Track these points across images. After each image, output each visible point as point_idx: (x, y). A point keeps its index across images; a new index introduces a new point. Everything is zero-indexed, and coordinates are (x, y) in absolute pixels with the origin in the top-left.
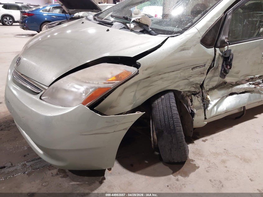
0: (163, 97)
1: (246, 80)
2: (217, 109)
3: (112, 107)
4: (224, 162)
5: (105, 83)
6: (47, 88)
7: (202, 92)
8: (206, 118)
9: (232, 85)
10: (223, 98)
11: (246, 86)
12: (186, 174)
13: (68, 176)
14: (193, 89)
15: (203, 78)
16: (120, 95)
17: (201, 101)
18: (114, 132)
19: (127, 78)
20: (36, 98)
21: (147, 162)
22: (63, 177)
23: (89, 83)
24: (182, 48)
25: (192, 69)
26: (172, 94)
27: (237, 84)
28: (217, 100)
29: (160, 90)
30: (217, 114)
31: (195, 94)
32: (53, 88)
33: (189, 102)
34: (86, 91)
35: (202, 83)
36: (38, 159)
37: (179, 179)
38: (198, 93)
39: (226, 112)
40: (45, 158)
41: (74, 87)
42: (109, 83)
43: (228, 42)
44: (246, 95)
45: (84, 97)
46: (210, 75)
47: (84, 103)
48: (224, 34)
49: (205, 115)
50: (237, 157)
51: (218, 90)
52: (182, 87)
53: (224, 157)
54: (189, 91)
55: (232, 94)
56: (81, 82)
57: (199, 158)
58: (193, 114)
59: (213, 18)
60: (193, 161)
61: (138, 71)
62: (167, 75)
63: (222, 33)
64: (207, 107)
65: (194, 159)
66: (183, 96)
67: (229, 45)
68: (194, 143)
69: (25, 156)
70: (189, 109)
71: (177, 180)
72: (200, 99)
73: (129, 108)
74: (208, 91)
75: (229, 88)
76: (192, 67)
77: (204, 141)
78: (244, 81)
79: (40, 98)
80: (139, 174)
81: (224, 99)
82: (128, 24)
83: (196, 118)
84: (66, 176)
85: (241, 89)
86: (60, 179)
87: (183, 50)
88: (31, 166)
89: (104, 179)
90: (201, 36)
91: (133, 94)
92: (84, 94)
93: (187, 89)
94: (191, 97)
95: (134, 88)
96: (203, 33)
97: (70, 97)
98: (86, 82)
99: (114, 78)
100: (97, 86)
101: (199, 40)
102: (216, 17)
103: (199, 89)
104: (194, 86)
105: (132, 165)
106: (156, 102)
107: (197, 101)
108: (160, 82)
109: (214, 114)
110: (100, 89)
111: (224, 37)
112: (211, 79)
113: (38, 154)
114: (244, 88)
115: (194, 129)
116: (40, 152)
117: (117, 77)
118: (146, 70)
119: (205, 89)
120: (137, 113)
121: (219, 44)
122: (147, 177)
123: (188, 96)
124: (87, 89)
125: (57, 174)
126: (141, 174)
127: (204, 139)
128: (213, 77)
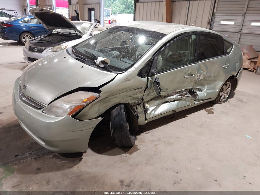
0: (117, 108)
1: (176, 93)
2: (154, 113)
3: (85, 116)
4: (156, 145)
5: (81, 103)
6: (47, 106)
7: (143, 103)
8: (146, 119)
9: (165, 97)
10: (158, 106)
11: (174, 97)
12: (131, 153)
13: (59, 158)
14: (137, 102)
15: (142, 95)
16: (90, 108)
17: (143, 109)
18: (87, 129)
19: (93, 100)
20: (40, 111)
21: (109, 148)
22: (57, 159)
23: (72, 103)
24: (126, 80)
25: (134, 91)
26: (123, 106)
27: (169, 96)
28: (154, 107)
29: (115, 104)
30: (154, 116)
31: (139, 104)
32: (51, 106)
33: (135, 109)
34: (70, 107)
35: (142, 97)
36: (42, 149)
37: (127, 156)
38: (140, 104)
39: (161, 114)
40: (46, 147)
41: (64, 106)
42: (83, 103)
43: (156, 73)
44: (176, 102)
45: (69, 111)
46: (147, 92)
47: (69, 114)
48: (153, 69)
49: (146, 117)
50: (165, 142)
51: (155, 101)
52: (130, 101)
53: (157, 143)
54: (135, 103)
55: (165, 102)
56: (68, 102)
57: (142, 144)
58: (137, 117)
59: (145, 60)
60: (137, 146)
61: (100, 95)
62: (118, 95)
63: (152, 68)
64: (147, 112)
65: (138, 145)
66: (131, 106)
67: (157, 74)
68: (140, 135)
69: (30, 148)
70: (136, 113)
71: (126, 157)
72: (142, 107)
73: (96, 116)
74: (147, 102)
75: (163, 99)
76: (134, 89)
77: (147, 134)
78: (173, 94)
79: (43, 112)
80: (103, 155)
81: (160, 106)
82: (95, 61)
83: (139, 119)
84: (58, 158)
85: (171, 99)
86: (55, 160)
87: (127, 81)
88: (35, 154)
89: (82, 159)
90: (137, 72)
91: (98, 107)
92: (69, 109)
93: (133, 101)
94: (137, 106)
95: (99, 104)
96: (139, 70)
97: (60, 111)
98: (70, 103)
99: (86, 100)
100: (76, 105)
101: (137, 74)
102: (147, 59)
103: (141, 101)
104: (137, 99)
105: (99, 150)
106: (113, 111)
107: (140, 109)
108: (114, 99)
109: (152, 116)
110: (78, 106)
111: (153, 71)
112: (148, 95)
113: (41, 145)
114: (174, 98)
115: (140, 126)
116: (43, 143)
117: (88, 99)
118: (105, 94)
119: (145, 101)
120: (99, 118)
121: (150, 75)
122: (108, 156)
123: (135, 106)
124: (71, 106)
125: (53, 158)
126: (105, 155)
127: (147, 132)
128: (149, 93)
